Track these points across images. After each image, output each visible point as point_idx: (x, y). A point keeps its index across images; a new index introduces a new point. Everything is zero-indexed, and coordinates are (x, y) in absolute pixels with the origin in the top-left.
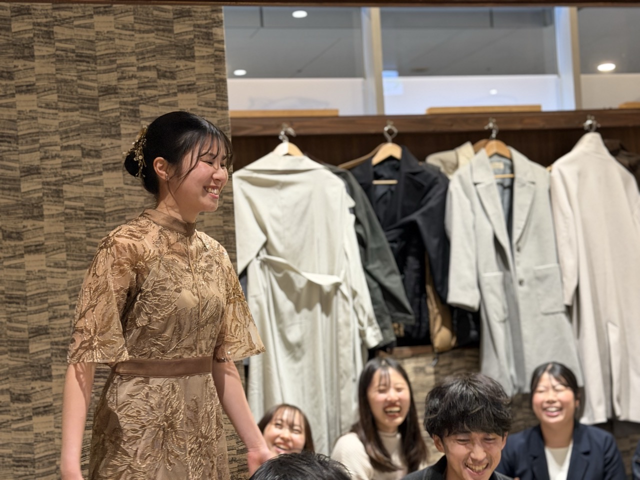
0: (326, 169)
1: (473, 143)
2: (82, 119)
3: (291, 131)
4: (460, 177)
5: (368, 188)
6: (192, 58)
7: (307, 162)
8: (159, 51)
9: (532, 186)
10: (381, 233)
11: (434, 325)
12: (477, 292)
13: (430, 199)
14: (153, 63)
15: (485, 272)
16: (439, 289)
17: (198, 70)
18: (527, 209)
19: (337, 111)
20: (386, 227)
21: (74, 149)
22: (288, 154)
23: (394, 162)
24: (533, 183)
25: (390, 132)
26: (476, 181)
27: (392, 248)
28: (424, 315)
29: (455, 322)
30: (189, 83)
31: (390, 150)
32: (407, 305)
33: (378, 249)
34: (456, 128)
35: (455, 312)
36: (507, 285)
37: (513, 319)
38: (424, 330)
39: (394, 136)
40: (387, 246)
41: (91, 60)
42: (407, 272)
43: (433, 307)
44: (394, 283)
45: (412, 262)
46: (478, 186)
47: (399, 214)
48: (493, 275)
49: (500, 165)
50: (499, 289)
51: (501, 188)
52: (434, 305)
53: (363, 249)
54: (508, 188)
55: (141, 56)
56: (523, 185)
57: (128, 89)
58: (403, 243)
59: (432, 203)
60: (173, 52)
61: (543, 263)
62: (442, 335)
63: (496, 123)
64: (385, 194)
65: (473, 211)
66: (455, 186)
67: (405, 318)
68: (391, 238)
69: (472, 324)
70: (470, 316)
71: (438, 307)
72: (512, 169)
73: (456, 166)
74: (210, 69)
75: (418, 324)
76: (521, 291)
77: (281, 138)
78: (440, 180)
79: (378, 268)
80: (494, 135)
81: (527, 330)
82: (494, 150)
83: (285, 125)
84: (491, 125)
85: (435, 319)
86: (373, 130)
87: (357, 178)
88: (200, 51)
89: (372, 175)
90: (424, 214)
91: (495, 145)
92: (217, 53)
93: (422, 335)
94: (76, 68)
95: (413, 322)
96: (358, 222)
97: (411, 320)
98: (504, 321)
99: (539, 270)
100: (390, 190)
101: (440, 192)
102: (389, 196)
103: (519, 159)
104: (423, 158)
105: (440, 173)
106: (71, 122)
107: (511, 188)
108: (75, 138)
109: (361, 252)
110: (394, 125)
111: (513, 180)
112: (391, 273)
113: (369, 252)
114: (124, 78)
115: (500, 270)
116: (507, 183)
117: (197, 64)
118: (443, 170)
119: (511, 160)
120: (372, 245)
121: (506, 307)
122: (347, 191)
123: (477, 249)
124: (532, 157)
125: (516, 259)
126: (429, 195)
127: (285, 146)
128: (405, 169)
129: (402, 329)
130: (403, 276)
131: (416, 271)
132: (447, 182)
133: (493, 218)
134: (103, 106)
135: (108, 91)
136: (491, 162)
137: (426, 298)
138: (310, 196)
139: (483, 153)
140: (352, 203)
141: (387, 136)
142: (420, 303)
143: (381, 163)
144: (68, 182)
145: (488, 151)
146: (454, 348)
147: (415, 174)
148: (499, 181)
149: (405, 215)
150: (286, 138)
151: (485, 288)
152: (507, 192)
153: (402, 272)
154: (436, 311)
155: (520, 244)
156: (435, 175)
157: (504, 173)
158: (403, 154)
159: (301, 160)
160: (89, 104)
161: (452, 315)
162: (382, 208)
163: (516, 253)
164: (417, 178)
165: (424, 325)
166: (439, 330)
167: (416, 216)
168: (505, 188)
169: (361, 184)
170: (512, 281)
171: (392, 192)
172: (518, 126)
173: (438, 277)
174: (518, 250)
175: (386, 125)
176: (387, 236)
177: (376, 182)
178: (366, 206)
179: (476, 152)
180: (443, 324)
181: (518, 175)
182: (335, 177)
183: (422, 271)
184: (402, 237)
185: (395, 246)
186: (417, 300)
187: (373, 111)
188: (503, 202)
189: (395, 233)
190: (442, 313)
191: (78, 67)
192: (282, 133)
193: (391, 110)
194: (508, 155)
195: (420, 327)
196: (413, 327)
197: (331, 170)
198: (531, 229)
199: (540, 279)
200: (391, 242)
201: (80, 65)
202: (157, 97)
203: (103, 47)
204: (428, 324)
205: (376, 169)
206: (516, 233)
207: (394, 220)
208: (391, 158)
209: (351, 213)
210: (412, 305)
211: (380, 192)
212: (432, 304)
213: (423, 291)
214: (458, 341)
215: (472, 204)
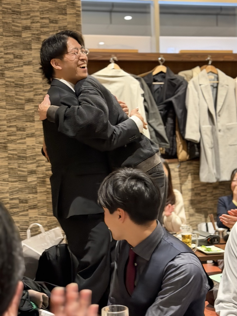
0: (131, 76)
1: (200, 67)
2: (14, 41)
3: (115, 58)
4: (193, 82)
5: (150, 86)
6: (66, 14)
7: (122, 72)
8: (50, 10)
9: (227, 87)
10: (156, 106)
11: (179, 149)
12: (199, 134)
13: (179, 91)
14: (47, 16)
15: (203, 125)
16: (182, 132)
17: (68, 20)
18: (224, 97)
19: (137, 50)
20: (158, 104)
21: (10, 55)
22: (114, 69)
23: (163, 74)
24: (227, 85)
25: (162, 60)
26: (201, 84)
27: (161, 113)
28: (175, 145)
29: (189, 148)
30: (64, 26)
31: (161, 68)
32: (167, 139)
33: (154, 113)
34: (193, 59)
35: (189, 144)
36: (213, 132)
37: (215, 147)
38: (174, 152)
39: (163, 62)
40: (158, 112)
41: (18, 13)
42: (167, 125)
43: (179, 141)
44: (161, 129)
45: (170, 120)
46: (201, 86)
47: (164, 98)
48: (207, 126)
49: (212, 77)
50: (209, 133)
51: (212, 87)
52: (179, 140)
53: (147, 113)
54: (216, 88)
55: (42, 12)
56: (223, 86)
57: (36, 28)
58: (166, 111)
59: (180, 93)
60: (57, 11)
61: (230, 122)
62: (182, 154)
63: (211, 58)
64: (158, 89)
65: (199, 97)
66: (191, 86)
67: (165, 145)
68: (160, 109)
69: (197, 149)
70: (196, 146)
71: (181, 141)
72: (218, 79)
73: (192, 77)
74: (74, 20)
75: (171, 149)
76: (220, 134)
77: (111, 61)
78: (184, 83)
79: (154, 122)
80: (210, 63)
81: (221, 153)
82: (210, 70)
83: (113, 55)
84: (209, 58)
85: (179, 147)
86: (153, 59)
87: (145, 80)
88: (69, 11)
89: (152, 80)
90: (176, 98)
91: (210, 68)
92: (77, 12)
93: (174, 154)
94: (11, 17)
95: (169, 147)
96: (145, 101)
97: (168, 146)
98: (212, 148)
99: (228, 125)
100: (160, 87)
101: (184, 88)
102: (160, 90)
103: (221, 74)
104: (177, 73)
105: (184, 80)
106: (9, 42)
107: (217, 87)
108: (11, 49)
109: (146, 115)
110: (163, 57)
111: (218, 84)
112: (160, 124)
113: (150, 115)
114: (34, 23)
115: (211, 125)
116: (215, 85)
117: (68, 17)
118: (185, 78)
119: (217, 74)
120: (151, 111)
121: (213, 142)
122: (141, 87)
123: (200, 115)
124: (227, 74)
125: (218, 120)
126: (179, 89)
127: (112, 65)
128: (168, 77)
129: (164, 151)
130: (165, 127)
131: (171, 124)
132: (187, 84)
133: (208, 101)
134: (24, 35)
135: (27, 28)
136: (208, 75)
137: (176, 136)
138: (123, 88)
139: (205, 71)
140: (142, 92)
141: (160, 62)
142: (173, 139)
143: (157, 75)
144: (7, 69)
145: (207, 70)
146: (188, 160)
147: (172, 80)
148: (212, 84)
149: (167, 98)
150: (113, 61)
151: (203, 132)
152: (215, 89)
153: (165, 125)
154: (180, 143)
155: (220, 113)
156: (181, 80)
157: (214, 80)
158: (167, 70)
159: (119, 72)
160: (17, 34)
161: (187, 144)
162: (157, 95)
163: (218, 117)
164: (174, 82)
165: (174, 149)
166: (181, 151)
167: (172, 99)
168: (214, 87)
169: (148, 84)
170: (216, 130)
171: (161, 88)
172: (221, 59)
173: (181, 127)
174: (219, 116)
175: (160, 57)
176: (158, 108)
177: (154, 83)
178: (149, 94)
179: (201, 70)
180: (183, 149)
181: (220, 81)
182: (135, 80)
183: (174, 124)
184: (166, 108)
185: (162, 112)
186: (171, 138)
187: (154, 51)
188: (213, 94)
189: (162, 106)
190: (183, 144)
191: (13, 17)
192: (111, 59)
193: (163, 50)
194: (216, 72)
195: (172, 150)
196: (169, 149)
197: (133, 76)
198: (225, 107)
199: (229, 129)
200: (160, 110)
201: (13, 16)
202: (49, 32)
203: (25, 8)
204: (176, 149)
205: (155, 77)
206: (219, 108)
207: (162, 100)
208: (161, 72)
209: (142, 96)
210: (169, 140)
211: (156, 88)
212: (178, 140)
213: (174, 134)
214: (190, 157)
215: (198, 94)
